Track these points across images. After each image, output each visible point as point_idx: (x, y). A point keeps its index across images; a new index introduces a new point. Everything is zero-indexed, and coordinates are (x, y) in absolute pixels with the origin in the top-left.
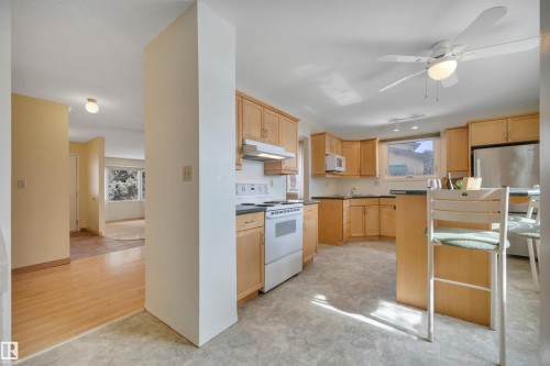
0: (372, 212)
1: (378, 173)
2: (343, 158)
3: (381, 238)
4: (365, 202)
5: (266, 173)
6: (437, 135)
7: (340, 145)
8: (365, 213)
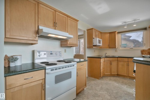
0: (114, 64)
1: (117, 47)
2: (101, 40)
3: (118, 75)
4: (111, 59)
5: (62, 46)
6: (145, 29)
7: (100, 35)
8: (111, 64)
